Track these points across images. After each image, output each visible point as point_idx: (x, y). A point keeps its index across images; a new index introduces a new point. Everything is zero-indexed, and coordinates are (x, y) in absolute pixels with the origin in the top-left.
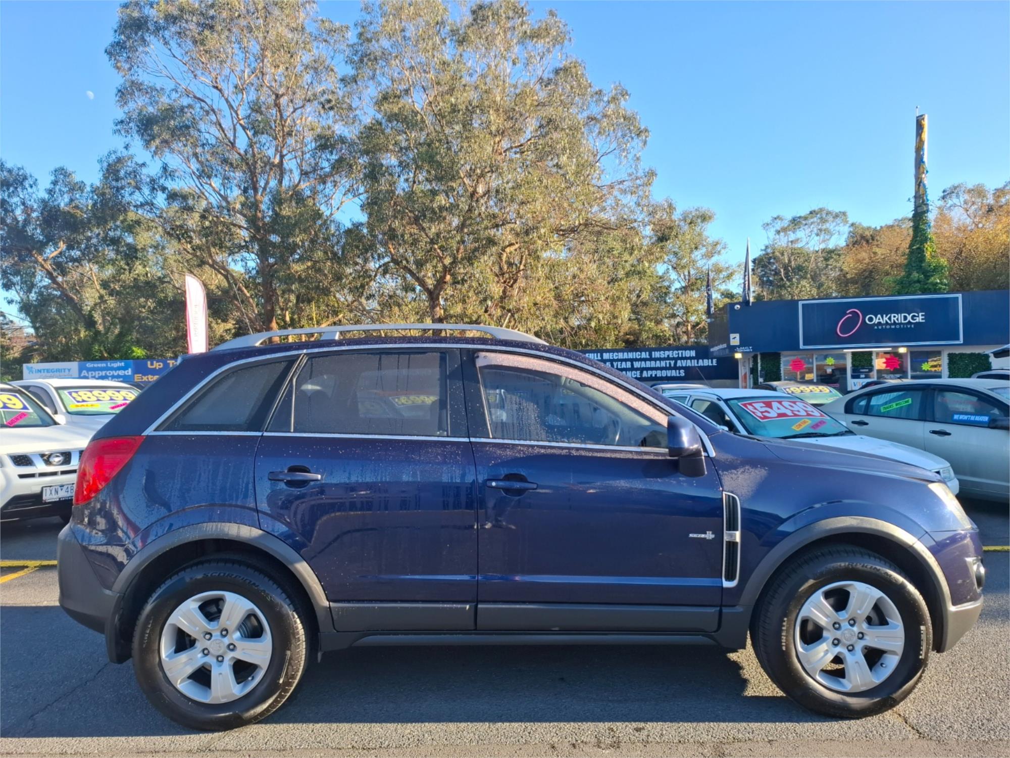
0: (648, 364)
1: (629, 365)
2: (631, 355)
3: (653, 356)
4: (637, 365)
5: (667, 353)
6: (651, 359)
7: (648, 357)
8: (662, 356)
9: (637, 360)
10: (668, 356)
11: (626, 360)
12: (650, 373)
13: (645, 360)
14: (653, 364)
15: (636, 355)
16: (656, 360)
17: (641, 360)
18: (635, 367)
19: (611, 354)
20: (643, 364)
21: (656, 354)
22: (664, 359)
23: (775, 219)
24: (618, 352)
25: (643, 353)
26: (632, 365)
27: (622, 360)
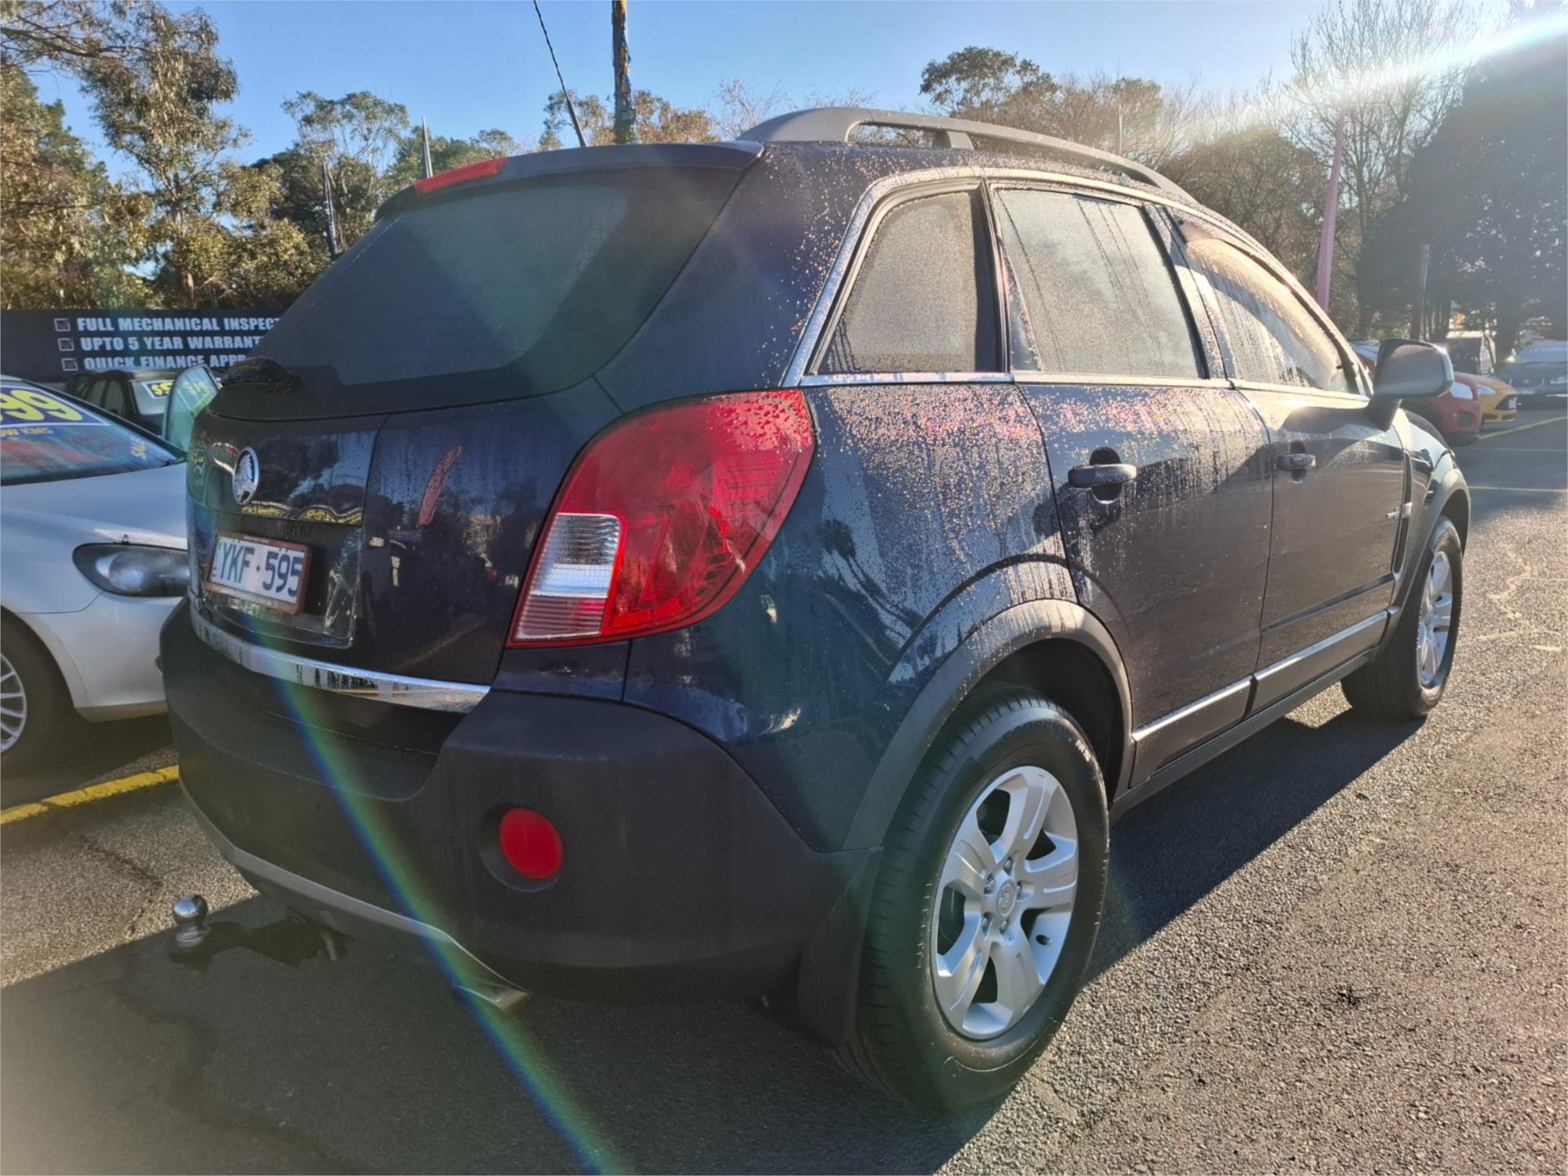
0: (218, 342)
1: (178, 343)
2: (180, 324)
3: (227, 328)
4: (195, 343)
5: (253, 322)
6: (222, 333)
7: (216, 328)
8: (245, 328)
9: (193, 333)
10: (257, 327)
11: (171, 334)
12: (224, 358)
13: (212, 334)
14: (228, 342)
15: (192, 324)
16: (233, 333)
17: (203, 334)
18: (192, 346)
19: (136, 320)
20: (208, 343)
21: (232, 324)
22: (249, 333)
23: (304, 96)
24: (151, 317)
25: (206, 321)
26: (185, 343)
27: (162, 334)
